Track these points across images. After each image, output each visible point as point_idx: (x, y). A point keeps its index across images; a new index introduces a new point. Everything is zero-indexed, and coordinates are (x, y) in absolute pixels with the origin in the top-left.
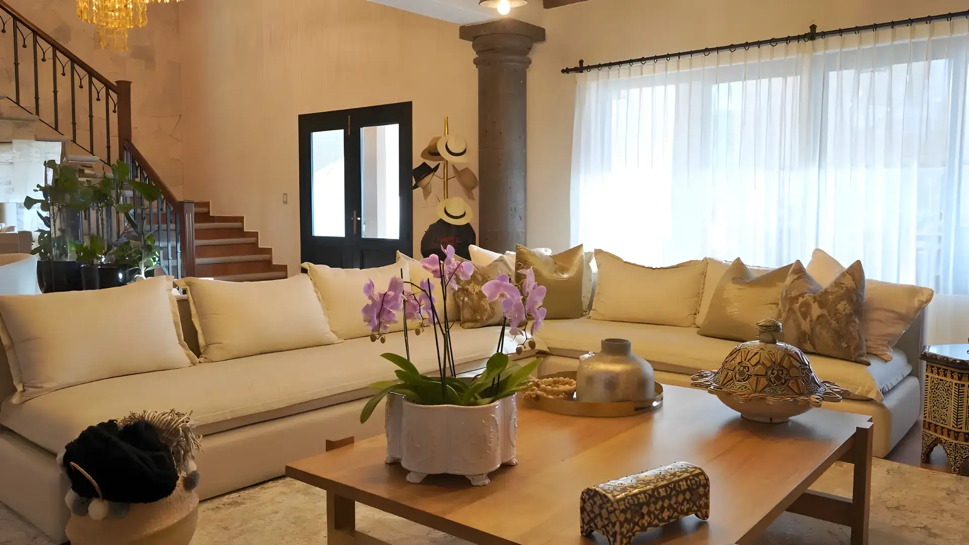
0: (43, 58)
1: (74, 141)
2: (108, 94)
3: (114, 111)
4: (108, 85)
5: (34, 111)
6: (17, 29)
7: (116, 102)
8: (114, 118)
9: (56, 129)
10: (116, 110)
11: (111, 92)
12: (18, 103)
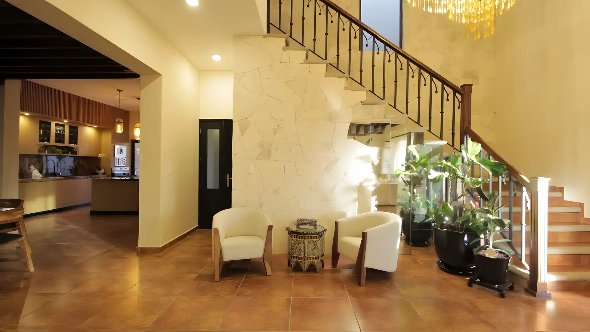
0: (412, 75)
1: (430, 130)
2: (455, 96)
3: (459, 108)
4: (455, 90)
5: (404, 112)
6: (398, 59)
7: (460, 101)
8: (458, 112)
9: (418, 123)
10: (460, 106)
11: (457, 94)
12: (395, 107)
